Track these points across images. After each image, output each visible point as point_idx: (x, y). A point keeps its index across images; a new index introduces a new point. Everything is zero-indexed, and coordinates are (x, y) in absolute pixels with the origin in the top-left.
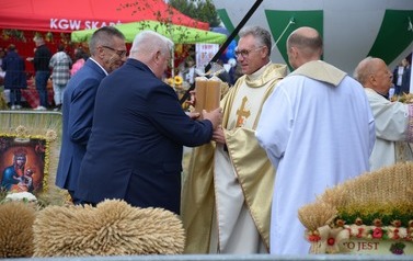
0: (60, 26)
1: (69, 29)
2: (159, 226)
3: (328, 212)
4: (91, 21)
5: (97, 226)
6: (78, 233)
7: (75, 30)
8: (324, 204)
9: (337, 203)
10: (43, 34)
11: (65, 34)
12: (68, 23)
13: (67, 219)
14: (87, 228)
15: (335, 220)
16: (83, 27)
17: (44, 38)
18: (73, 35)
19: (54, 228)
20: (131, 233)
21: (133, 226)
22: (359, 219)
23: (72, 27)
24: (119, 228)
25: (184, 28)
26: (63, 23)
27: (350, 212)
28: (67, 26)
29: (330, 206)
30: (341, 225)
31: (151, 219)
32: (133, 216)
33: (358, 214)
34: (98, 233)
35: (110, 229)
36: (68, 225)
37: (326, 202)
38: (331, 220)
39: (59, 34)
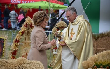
0: (14, 2)
1: (17, 3)
2: (36, 66)
3: (91, 64)
4: (24, 1)
5: (16, 66)
6: (9, 68)
7: (19, 3)
8: (90, 61)
9: (94, 61)
10: (8, 5)
11: (15, 5)
12: (17, 1)
13: (6, 63)
14: (12, 66)
15: (94, 66)
16: (21, 3)
17: (8, 6)
18: (18, 5)
19: (2, 66)
20: (27, 68)
21: (28, 66)
22: (101, 66)
23: (18, 3)
24: (23, 66)
25: (54, 4)
26: (15, 1)
27: (99, 64)
28: (16, 2)
29: (92, 61)
30: (96, 68)
31: (34, 64)
32: (28, 63)
33: (101, 65)
34: (16, 68)
35: (20, 67)
36: (6, 65)
37: (91, 60)
38: (92, 66)
39: (13, 5)
